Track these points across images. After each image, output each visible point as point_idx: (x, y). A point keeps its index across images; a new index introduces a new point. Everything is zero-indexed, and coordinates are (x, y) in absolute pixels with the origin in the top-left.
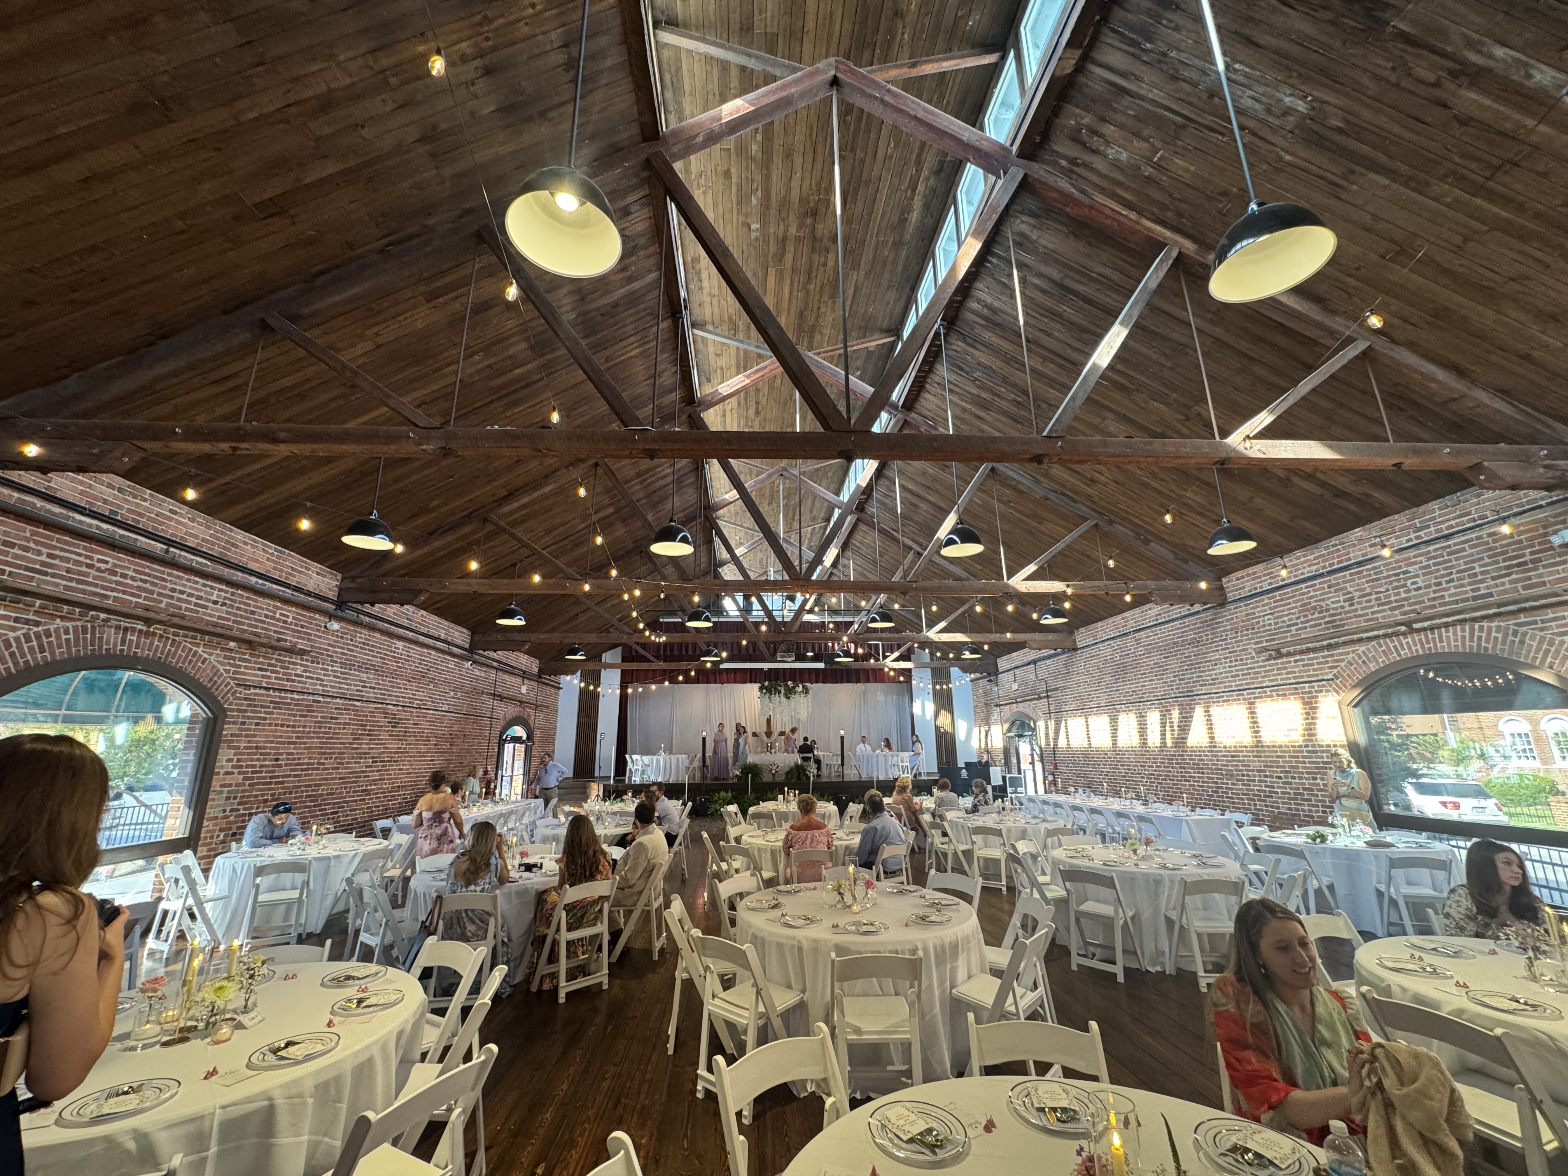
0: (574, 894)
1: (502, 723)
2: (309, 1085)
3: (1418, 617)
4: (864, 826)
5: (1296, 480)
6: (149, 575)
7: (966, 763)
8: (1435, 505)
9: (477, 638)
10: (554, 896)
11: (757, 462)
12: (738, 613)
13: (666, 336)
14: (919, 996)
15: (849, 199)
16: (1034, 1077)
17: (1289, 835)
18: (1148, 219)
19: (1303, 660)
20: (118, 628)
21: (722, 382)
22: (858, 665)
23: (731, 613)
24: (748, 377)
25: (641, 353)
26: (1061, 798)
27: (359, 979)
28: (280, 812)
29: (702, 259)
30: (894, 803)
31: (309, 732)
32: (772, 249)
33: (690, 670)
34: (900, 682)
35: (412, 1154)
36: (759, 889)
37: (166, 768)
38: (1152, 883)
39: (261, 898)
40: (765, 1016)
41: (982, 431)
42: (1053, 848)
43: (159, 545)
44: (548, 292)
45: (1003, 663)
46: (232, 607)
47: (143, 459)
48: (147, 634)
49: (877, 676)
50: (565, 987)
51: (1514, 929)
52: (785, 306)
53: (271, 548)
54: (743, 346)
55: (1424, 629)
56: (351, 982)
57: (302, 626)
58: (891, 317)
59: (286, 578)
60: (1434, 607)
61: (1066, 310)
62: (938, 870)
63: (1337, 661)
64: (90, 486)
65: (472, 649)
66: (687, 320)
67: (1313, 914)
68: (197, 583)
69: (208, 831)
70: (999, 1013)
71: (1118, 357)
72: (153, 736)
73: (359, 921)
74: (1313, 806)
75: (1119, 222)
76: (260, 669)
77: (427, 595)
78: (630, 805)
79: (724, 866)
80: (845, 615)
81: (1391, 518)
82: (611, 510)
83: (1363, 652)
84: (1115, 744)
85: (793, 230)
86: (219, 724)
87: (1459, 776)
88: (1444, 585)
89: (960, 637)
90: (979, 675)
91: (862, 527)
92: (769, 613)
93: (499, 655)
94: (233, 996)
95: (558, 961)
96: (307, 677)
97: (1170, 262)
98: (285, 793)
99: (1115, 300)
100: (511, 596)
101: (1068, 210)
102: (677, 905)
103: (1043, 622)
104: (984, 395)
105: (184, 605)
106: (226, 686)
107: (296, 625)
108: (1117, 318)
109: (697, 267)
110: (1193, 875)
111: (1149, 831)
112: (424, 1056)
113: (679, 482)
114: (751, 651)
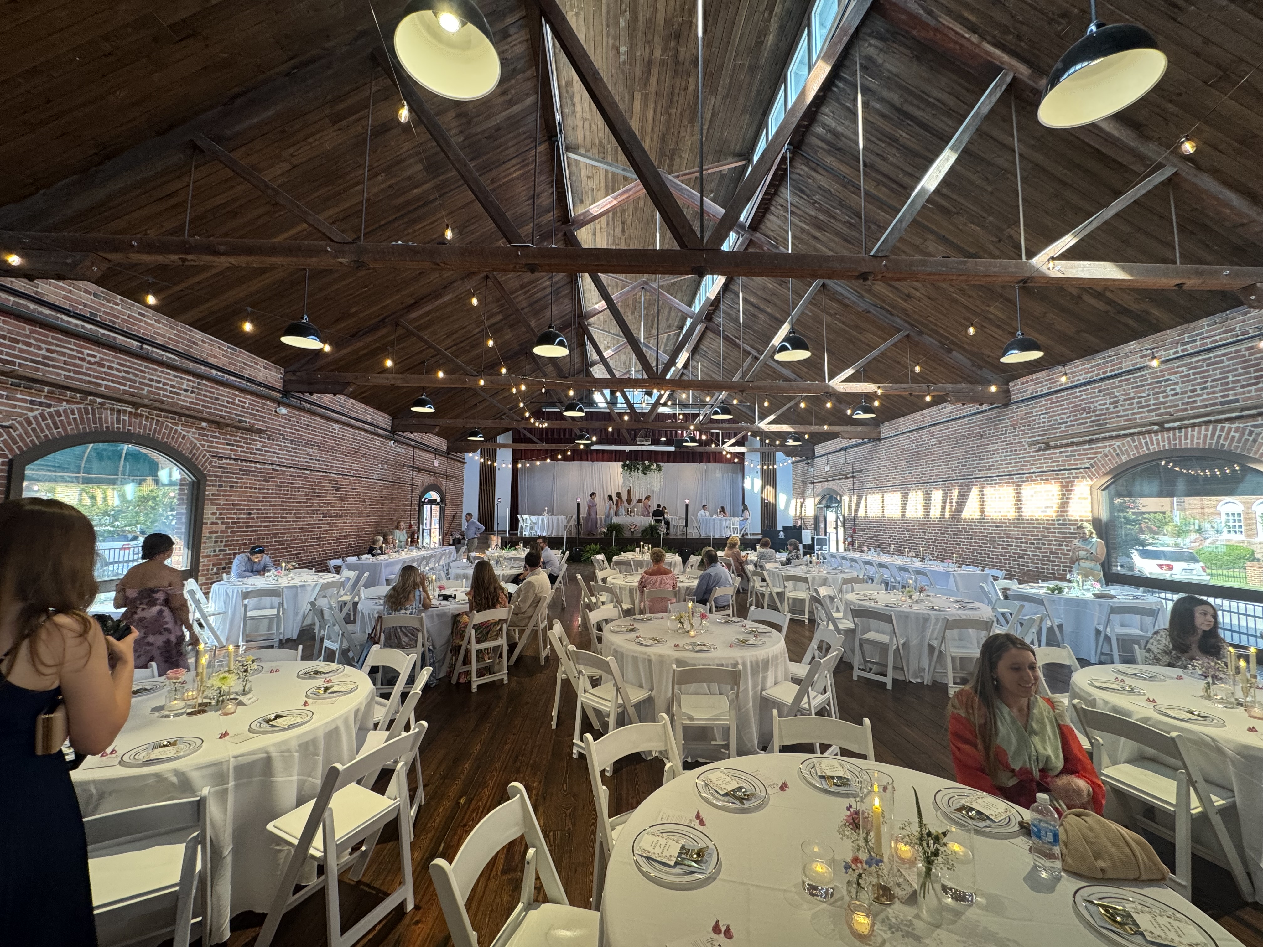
0: (479, 617)
1: (421, 489)
2: (294, 744)
3: (1171, 418)
4: (701, 572)
5: (1086, 298)
6: (131, 368)
7: (784, 527)
8: (1205, 322)
9: (397, 422)
10: (465, 618)
11: (622, 276)
12: (605, 405)
13: (544, 159)
14: (737, 696)
15: (710, 22)
16: (819, 755)
17: (1033, 587)
18: (989, 43)
19: (1067, 452)
20: (112, 410)
21: (593, 203)
22: (702, 449)
23: (600, 405)
24: (615, 198)
25: (521, 176)
26: (857, 555)
27: (324, 673)
28: (256, 553)
29: (575, 82)
30: (726, 555)
31: (272, 494)
32: (639, 72)
33: (567, 450)
34: (735, 463)
35: (373, 789)
36: (620, 617)
37: (167, 518)
38: (921, 620)
39: (249, 614)
40: (623, 706)
41: (817, 250)
42: (847, 592)
43: (134, 342)
44: (437, 114)
45: (819, 449)
46: (199, 394)
47: (109, 268)
48: (136, 415)
49: (717, 458)
50: (476, 682)
51: (1200, 663)
52: (649, 130)
53: (225, 346)
54: (611, 169)
55: (1174, 429)
56: (318, 675)
57: (257, 411)
58: (743, 142)
59: (240, 371)
60: (1186, 410)
61: (902, 135)
62: (757, 606)
63: (1095, 453)
64: (70, 292)
65: (393, 431)
66: (562, 145)
67: (1043, 647)
68: (169, 374)
69: (204, 566)
70: (796, 710)
71: (945, 182)
72: (153, 494)
73: (322, 632)
74: (1056, 566)
75: (961, 45)
76: (228, 444)
77: (354, 386)
78: (522, 552)
79: (594, 599)
80: (693, 408)
81: (1164, 332)
82: (499, 317)
83: (1119, 446)
84: (903, 515)
85: (657, 53)
86: (201, 487)
87: (1176, 545)
88: (1199, 392)
89: (786, 428)
90: (799, 459)
91: (710, 334)
92: (630, 405)
93: (415, 436)
94: (233, 683)
95: (470, 663)
96: (266, 451)
97: (1004, 87)
98: (259, 539)
99: (948, 125)
100: (422, 389)
101: (915, 32)
102: (558, 628)
103: (854, 417)
104: (822, 217)
105: (162, 392)
106: (203, 457)
107: (252, 410)
108: (948, 143)
109: (570, 92)
110: (954, 615)
111: (923, 581)
112: (376, 726)
113: (556, 292)
114: (616, 436)
